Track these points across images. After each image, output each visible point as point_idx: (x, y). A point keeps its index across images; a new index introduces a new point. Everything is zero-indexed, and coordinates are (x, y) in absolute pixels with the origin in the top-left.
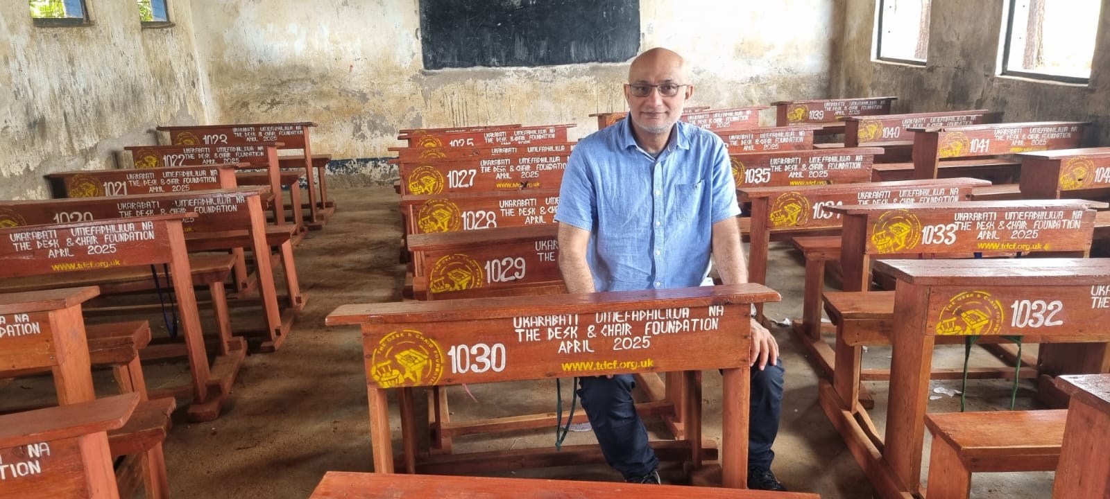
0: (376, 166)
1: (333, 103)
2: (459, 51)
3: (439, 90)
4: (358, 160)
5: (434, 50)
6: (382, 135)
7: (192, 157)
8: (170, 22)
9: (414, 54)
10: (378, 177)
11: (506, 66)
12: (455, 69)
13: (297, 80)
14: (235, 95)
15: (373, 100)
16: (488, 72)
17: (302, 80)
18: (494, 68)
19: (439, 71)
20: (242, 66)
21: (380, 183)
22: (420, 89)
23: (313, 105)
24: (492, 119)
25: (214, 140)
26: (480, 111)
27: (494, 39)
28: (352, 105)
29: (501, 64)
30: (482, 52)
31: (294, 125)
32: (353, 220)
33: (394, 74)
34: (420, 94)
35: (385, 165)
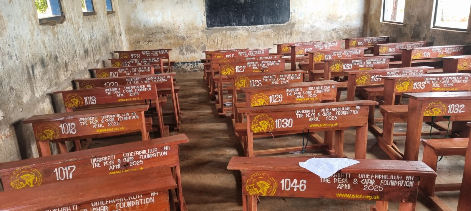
0: (188, 65)
1: (172, 41)
2: (220, 20)
3: (212, 36)
4: (181, 63)
5: (211, 20)
6: (190, 53)
7: (133, 62)
8: (112, 11)
9: (203, 22)
10: (189, 69)
11: (238, 26)
12: (219, 27)
13: (158, 32)
14: (135, 39)
15: (187, 40)
16: (231, 28)
17: (160, 32)
18: (234, 27)
19: (213, 28)
20: (138, 27)
21: (189, 72)
22: (205, 35)
23: (164, 42)
24: (233, 47)
25: (135, 56)
26: (228, 43)
27: (234, 15)
28: (179, 42)
29: (236, 25)
30: (229, 21)
31: (165, 50)
32: (185, 86)
33: (195, 29)
34: (205, 37)
35: (192, 64)
